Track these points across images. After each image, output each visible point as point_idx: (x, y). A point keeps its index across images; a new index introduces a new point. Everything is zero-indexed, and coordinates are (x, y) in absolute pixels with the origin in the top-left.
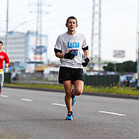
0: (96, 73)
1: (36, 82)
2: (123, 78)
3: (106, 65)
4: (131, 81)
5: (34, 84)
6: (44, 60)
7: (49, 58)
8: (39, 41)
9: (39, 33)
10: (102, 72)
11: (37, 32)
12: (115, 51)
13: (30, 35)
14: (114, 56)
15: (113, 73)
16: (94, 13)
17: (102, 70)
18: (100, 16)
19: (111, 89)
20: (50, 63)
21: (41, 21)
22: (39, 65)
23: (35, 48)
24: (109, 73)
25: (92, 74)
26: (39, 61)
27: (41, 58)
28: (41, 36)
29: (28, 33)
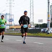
0: (32, 28)
1: (10, 32)
2: (42, 30)
3: (36, 25)
4: (45, 31)
5: (9, 33)
6: (13, 24)
7: (14, 23)
8: (10, 17)
9: (11, 14)
10: (34, 28)
11: (10, 14)
12: (39, 20)
13: (7, 15)
14: (39, 22)
15: (38, 28)
16: (31, 6)
17: (34, 27)
18: (33, 7)
19: (38, 34)
20: (15, 25)
21: (11, 10)
22: (11, 26)
23: (9, 19)
24: (37, 28)
25: (31, 29)
26: (11, 24)
27: (11, 23)
28: (11, 15)
29: (6, 14)
